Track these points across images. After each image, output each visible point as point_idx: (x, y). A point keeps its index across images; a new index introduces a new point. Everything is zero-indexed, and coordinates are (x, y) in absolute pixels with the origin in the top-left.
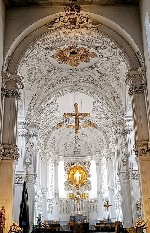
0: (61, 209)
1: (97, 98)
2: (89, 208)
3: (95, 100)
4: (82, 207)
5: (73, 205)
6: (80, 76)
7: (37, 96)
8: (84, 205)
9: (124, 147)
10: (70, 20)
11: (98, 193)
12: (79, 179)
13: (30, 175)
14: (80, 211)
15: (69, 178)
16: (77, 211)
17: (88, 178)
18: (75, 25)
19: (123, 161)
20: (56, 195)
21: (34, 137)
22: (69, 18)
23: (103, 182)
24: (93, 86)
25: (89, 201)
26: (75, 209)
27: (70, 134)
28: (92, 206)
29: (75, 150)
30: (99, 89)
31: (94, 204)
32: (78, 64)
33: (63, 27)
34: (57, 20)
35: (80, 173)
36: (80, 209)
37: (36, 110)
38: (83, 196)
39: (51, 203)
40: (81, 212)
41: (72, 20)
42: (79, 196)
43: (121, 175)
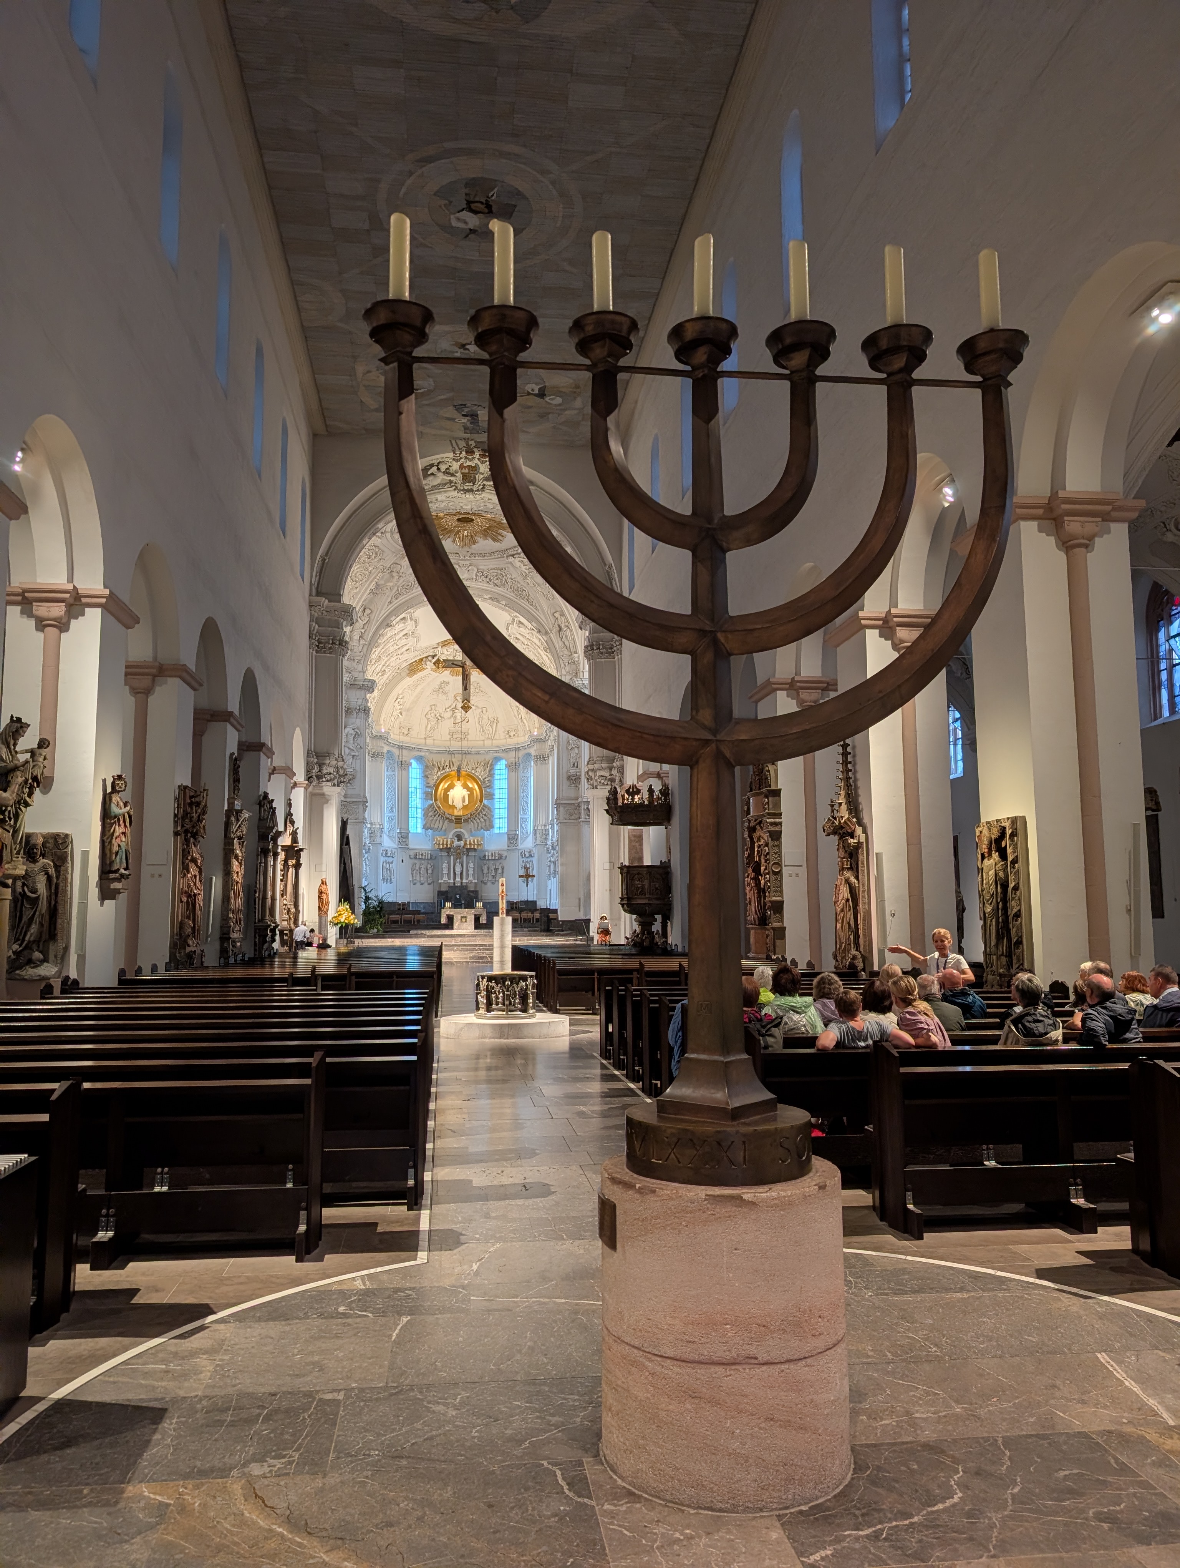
0: (415, 872)
1: (516, 617)
2: (485, 871)
3: (513, 619)
4: (467, 871)
5: (445, 865)
6: (481, 567)
7: (368, 612)
8: (471, 865)
9: (572, 748)
10: (464, 471)
11: (509, 839)
12: (464, 801)
13: (353, 802)
14: (462, 878)
15: (436, 800)
16: (455, 878)
17: (485, 802)
18: (474, 484)
19: (569, 778)
20: (404, 837)
21: (362, 715)
22: (461, 466)
23: (521, 812)
24: (510, 595)
25: (485, 856)
26: (449, 874)
27: (442, 688)
28: (492, 868)
29: (453, 730)
30: (524, 603)
31: (498, 864)
32: (474, 542)
33: (445, 484)
34: (434, 470)
35: (465, 786)
36: (462, 874)
37: (366, 647)
38: (470, 844)
39: (390, 860)
40: (464, 881)
41: (467, 471)
42: (462, 843)
43: (561, 809)
